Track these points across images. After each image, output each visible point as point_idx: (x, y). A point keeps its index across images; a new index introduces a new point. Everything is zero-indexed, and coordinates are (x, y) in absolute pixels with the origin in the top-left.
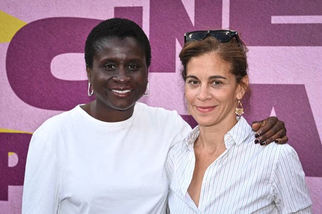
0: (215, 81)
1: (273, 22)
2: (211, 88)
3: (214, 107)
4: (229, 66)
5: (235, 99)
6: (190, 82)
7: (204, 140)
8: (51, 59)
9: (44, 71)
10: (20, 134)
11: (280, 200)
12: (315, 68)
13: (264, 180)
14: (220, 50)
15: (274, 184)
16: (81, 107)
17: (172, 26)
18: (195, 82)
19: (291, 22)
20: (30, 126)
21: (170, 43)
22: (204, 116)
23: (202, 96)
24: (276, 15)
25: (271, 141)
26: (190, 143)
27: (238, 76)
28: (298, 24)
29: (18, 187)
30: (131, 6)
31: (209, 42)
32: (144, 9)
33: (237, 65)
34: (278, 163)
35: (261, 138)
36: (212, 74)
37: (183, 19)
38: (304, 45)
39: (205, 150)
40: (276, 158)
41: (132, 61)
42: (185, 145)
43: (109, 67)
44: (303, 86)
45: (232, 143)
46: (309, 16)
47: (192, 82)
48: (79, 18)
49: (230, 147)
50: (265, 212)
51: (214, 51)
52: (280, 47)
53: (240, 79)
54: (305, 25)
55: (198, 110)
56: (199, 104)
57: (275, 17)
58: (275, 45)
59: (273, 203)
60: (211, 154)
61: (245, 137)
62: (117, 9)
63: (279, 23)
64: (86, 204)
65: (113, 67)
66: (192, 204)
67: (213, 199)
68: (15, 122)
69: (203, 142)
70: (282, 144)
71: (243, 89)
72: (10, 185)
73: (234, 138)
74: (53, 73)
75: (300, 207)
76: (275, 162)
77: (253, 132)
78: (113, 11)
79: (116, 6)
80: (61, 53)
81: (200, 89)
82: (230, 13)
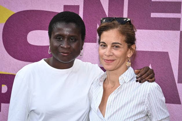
0: (115, 46)
1: (152, 16)
2: (113, 50)
3: (114, 60)
4: (124, 38)
5: (126, 57)
6: (101, 45)
7: (109, 80)
8: (27, 33)
9: (24, 40)
10: (9, 75)
11: (151, 114)
12: (175, 43)
13: (142, 103)
14: (120, 28)
15: (147, 105)
16: (44, 60)
17: (96, 17)
18: (104, 46)
19: (162, 17)
20: (14, 70)
21: (94, 26)
22: (108, 65)
23: (107, 53)
24: (153, 12)
25: (146, 81)
26: (101, 81)
27: (129, 44)
28: (166, 18)
29: (7, 104)
30: (73, 5)
31: (114, 24)
32: (80, 7)
33: (129, 38)
34: (149, 93)
35: (139, 79)
36: (114, 42)
37: (102, 13)
38: (169, 30)
39: (109, 85)
40: (148, 90)
41: (72, 36)
42: (98, 83)
43: (59, 39)
44: (167, 53)
45: (124, 81)
46: (172, 14)
47: (103, 46)
48: (44, 11)
49: (122, 83)
50: (142, 120)
51: (116, 29)
52: (155, 30)
53: (130, 46)
54: (170, 18)
55: (105, 61)
56: (105, 58)
57: (153, 13)
58: (153, 29)
59: (147, 115)
60: (112, 88)
61: (131, 78)
62: (65, 7)
63: (155, 17)
64: (43, 114)
65: (61, 39)
66: (101, 115)
67: (112, 113)
68: (6, 68)
69: (108, 81)
70: (152, 82)
71: (132, 52)
72: (3, 103)
73: (125, 78)
74: (28, 41)
75: (162, 118)
76: (148, 93)
77: (136, 76)
78: (63, 7)
79: (64, 5)
80: (33, 30)
81: (107, 50)
82: (128, 10)
